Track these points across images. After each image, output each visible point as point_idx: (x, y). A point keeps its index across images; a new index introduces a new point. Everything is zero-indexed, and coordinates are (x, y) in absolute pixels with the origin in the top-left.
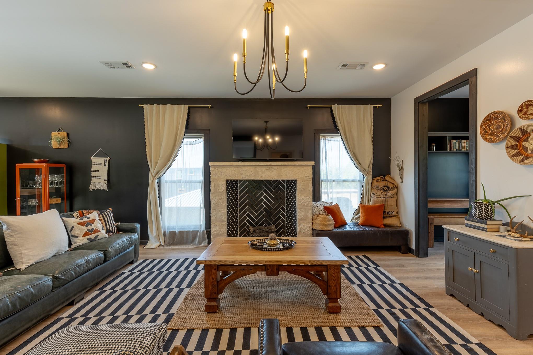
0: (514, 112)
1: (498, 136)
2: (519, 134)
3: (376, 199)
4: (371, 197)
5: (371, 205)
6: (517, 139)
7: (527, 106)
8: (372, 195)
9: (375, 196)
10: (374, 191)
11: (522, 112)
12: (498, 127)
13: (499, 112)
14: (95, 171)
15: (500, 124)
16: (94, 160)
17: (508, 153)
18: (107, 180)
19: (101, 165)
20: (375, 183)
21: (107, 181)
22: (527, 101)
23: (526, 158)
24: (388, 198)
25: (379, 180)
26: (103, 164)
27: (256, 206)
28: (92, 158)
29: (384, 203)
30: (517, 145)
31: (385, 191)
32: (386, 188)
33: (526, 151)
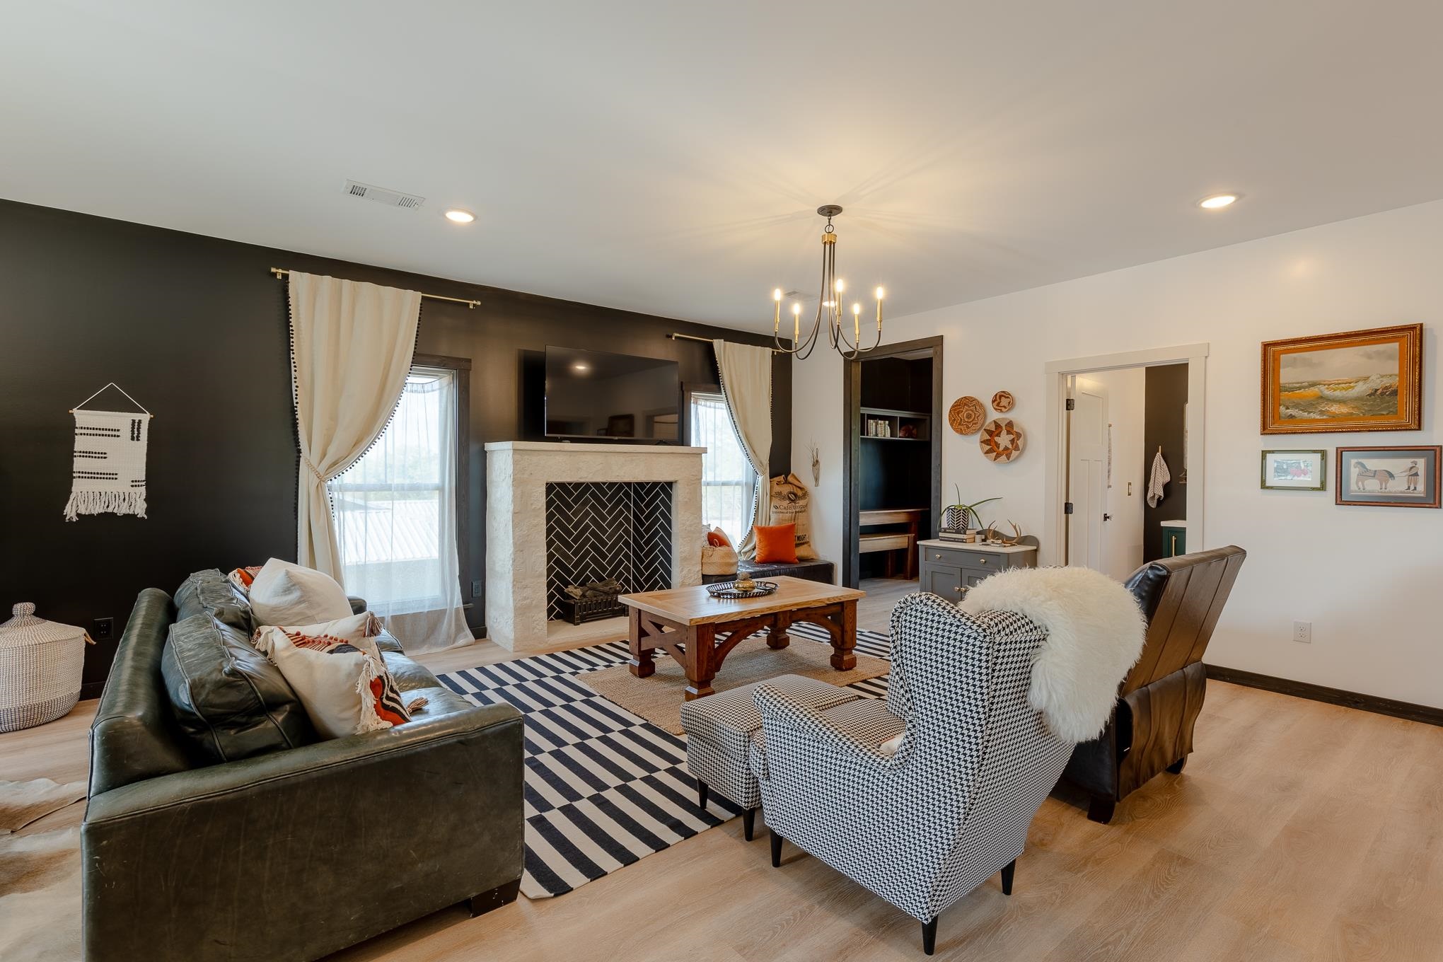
0: (987, 401)
1: (968, 428)
2: (993, 428)
3: (781, 515)
4: (771, 513)
5: (772, 528)
6: (990, 433)
7: (1001, 396)
8: (773, 509)
9: (778, 510)
10: (776, 502)
11: (996, 403)
12: (969, 416)
13: (972, 398)
14: (88, 454)
15: (971, 412)
16: (83, 417)
17: (982, 448)
18: (144, 483)
19: (118, 436)
20: (777, 489)
21: (146, 488)
22: (1003, 392)
23: (998, 456)
24: (798, 512)
25: (780, 482)
26: (126, 432)
27: (575, 541)
28: (75, 411)
29: (793, 523)
30: (990, 440)
31: (792, 500)
32: (792, 497)
33: (998, 448)
